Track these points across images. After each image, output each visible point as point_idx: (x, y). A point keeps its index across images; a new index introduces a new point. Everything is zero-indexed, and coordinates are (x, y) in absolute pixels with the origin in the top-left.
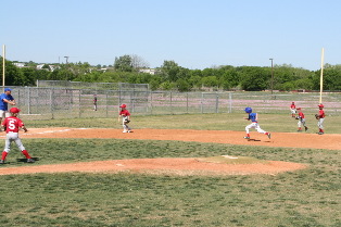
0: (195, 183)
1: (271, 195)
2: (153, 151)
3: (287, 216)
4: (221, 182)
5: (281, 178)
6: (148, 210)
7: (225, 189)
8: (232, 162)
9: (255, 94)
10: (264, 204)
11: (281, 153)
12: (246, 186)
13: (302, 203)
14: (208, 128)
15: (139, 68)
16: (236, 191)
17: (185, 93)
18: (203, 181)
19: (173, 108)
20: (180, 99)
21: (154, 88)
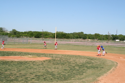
0: (21, 63)
1: (41, 66)
2: (8, 54)
3: (46, 72)
4: (28, 63)
5: (44, 61)
6: (6, 71)
7: (29, 65)
8: (31, 57)
9: (38, 39)
10: (39, 68)
11: (45, 55)
12: (35, 64)
13: (49, 68)
14: (25, 48)
15: (5, 31)
16: (32, 65)
17: (19, 38)
18: (23, 62)
19: (15, 42)
20: (17, 40)
21: (9, 37)
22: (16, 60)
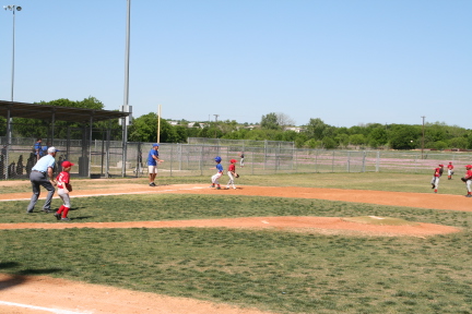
0: (341, 243)
1: (421, 259)
2: (297, 209)
3: (439, 281)
4: (367, 243)
5: (432, 241)
6: (292, 268)
7: (372, 250)
8: (379, 222)
10: (413, 267)
11: (435, 216)
12: (393, 248)
13: (454, 268)
14: (354, 188)
15: (284, 127)
16: (383, 253)
17: (331, 152)
18: (348, 240)
19: (318, 166)
20: (326, 157)
21: (300, 146)
22: (325, 232)
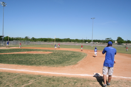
0: (37, 55)
1: (48, 57)
3: (50, 59)
4: (40, 55)
5: (49, 54)
6: (29, 59)
8: (42, 52)
9: (46, 42)
11: (49, 51)
13: (52, 57)
14: (39, 47)
15: (28, 38)
16: (43, 56)
19: (33, 44)
20: (35, 43)
21: (31, 41)
22: (34, 53)
